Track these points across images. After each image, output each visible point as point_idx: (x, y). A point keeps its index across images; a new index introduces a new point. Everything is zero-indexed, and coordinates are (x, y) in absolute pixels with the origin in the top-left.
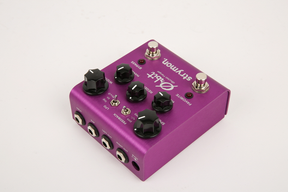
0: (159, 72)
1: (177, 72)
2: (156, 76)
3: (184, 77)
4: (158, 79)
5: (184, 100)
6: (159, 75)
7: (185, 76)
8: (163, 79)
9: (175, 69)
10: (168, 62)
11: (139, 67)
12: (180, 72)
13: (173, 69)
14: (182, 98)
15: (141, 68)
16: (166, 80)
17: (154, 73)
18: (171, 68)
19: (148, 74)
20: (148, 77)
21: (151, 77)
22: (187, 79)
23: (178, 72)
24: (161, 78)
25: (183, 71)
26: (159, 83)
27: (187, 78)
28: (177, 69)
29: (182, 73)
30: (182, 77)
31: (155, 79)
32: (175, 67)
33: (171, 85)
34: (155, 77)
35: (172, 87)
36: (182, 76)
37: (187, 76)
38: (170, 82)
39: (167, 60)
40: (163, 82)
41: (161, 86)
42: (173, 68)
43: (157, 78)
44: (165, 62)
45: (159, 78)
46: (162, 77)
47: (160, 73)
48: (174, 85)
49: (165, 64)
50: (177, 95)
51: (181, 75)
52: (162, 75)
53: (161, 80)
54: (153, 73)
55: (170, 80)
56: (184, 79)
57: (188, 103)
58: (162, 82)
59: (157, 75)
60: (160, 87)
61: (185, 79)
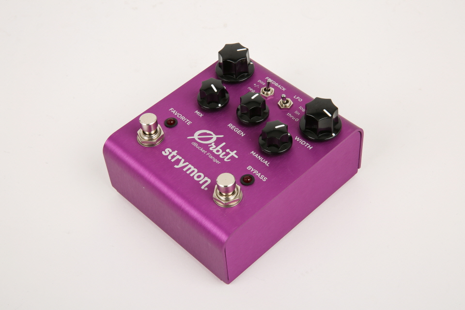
0: (217, 162)
1: (187, 163)
2: (221, 154)
3: (175, 154)
4: (218, 148)
5: (180, 116)
6: (217, 157)
7: (173, 157)
8: (211, 149)
9: (190, 168)
10: (201, 183)
11: (252, 170)
12: (181, 165)
13: (193, 168)
14: (183, 118)
15: (249, 168)
16: (206, 147)
17: (225, 160)
18: (196, 170)
19: (237, 157)
20: (235, 152)
21: (230, 152)
22: (171, 151)
23: (184, 163)
24: (215, 151)
25: (176, 166)
26: (217, 143)
27: (170, 153)
28: (185, 170)
29: (178, 161)
30: (178, 154)
31: (223, 149)
32: (188, 172)
33: (199, 139)
34: (224, 153)
35: (196, 136)
36: (178, 157)
37: (169, 158)
38: (200, 144)
39: (203, 187)
40: (211, 144)
41: (215, 137)
42: (193, 171)
43: (221, 151)
44: (206, 181)
45: (218, 151)
46: (211, 152)
48: (194, 140)
49: (206, 179)
50: (189, 123)
51: (180, 158)
52: (211, 157)
53: (214, 146)
54: (228, 159)
55: (199, 148)
56: (176, 152)
57: (174, 112)
58: (213, 144)
59: (221, 156)
60: (216, 135)
61: (173, 150)
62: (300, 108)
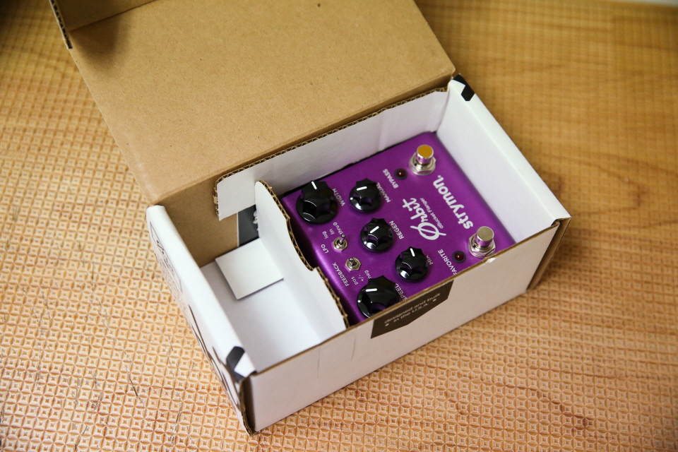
0: (423, 200)
1: (452, 207)
2: (417, 207)
3: (461, 220)
4: (419, 215)
5: (449, 263)
6: (422, 206)
7: (463, 218)
8: (426, 216)
9: (450, 201)
10: (443, 184)
11: (394, 183)
12: (457, 207)
13: (447, 200)
14: (446, 260)
15: (396, 186)
16: (430, 219)
17: (415, 200)
18: (445, 197)
19: (404, 201)
20: (404, 206)
21: (409, 207)
22: (464, 225)
23: (454, 209)
24: (423, 213)
25: (462, 207)
26: (418, 221)
27: (465, 222)
28: (455, 201)
29: (460, 211)
30: (458, 220)
31: (414, 213)
32: (452, 197)
33: (434, 230)
34: (415, 208)
35: (437, 234)
36: (458, 216)
37: (467, 218)
38: (435, 224)
39: (442, 179)
40: (425, 221)
41: (419, 228)
42: (447, 197)
43: (417, 211)
44: (438, 184)
45: (420, 212)
46: (426, 213)
47: (425, 202)
48: (441, 231)
49: (437, 186)
50: (441, 252)
51: (457, 215)
52: (428, 207)
53: (422, 218)
54: (412, 201)
55: (437, 220)
56: (460, 222)
57: (454, 270)
58: (423, 220)
59: (418, 205)
60: (417, 231)
61: (462, 225)
62: (326, 237)
